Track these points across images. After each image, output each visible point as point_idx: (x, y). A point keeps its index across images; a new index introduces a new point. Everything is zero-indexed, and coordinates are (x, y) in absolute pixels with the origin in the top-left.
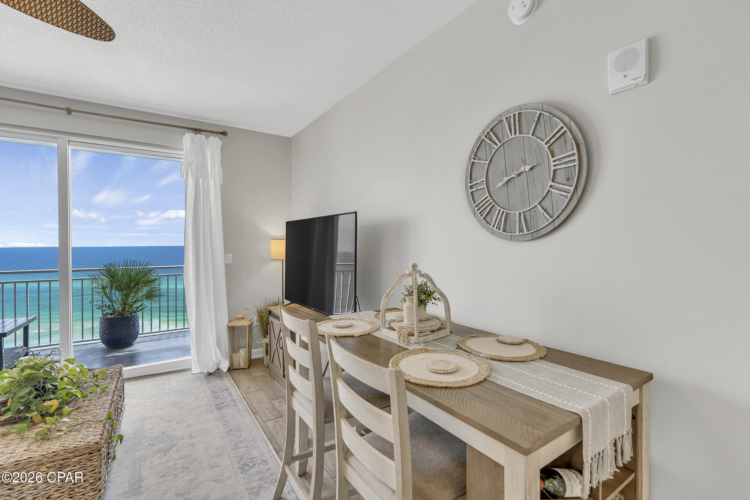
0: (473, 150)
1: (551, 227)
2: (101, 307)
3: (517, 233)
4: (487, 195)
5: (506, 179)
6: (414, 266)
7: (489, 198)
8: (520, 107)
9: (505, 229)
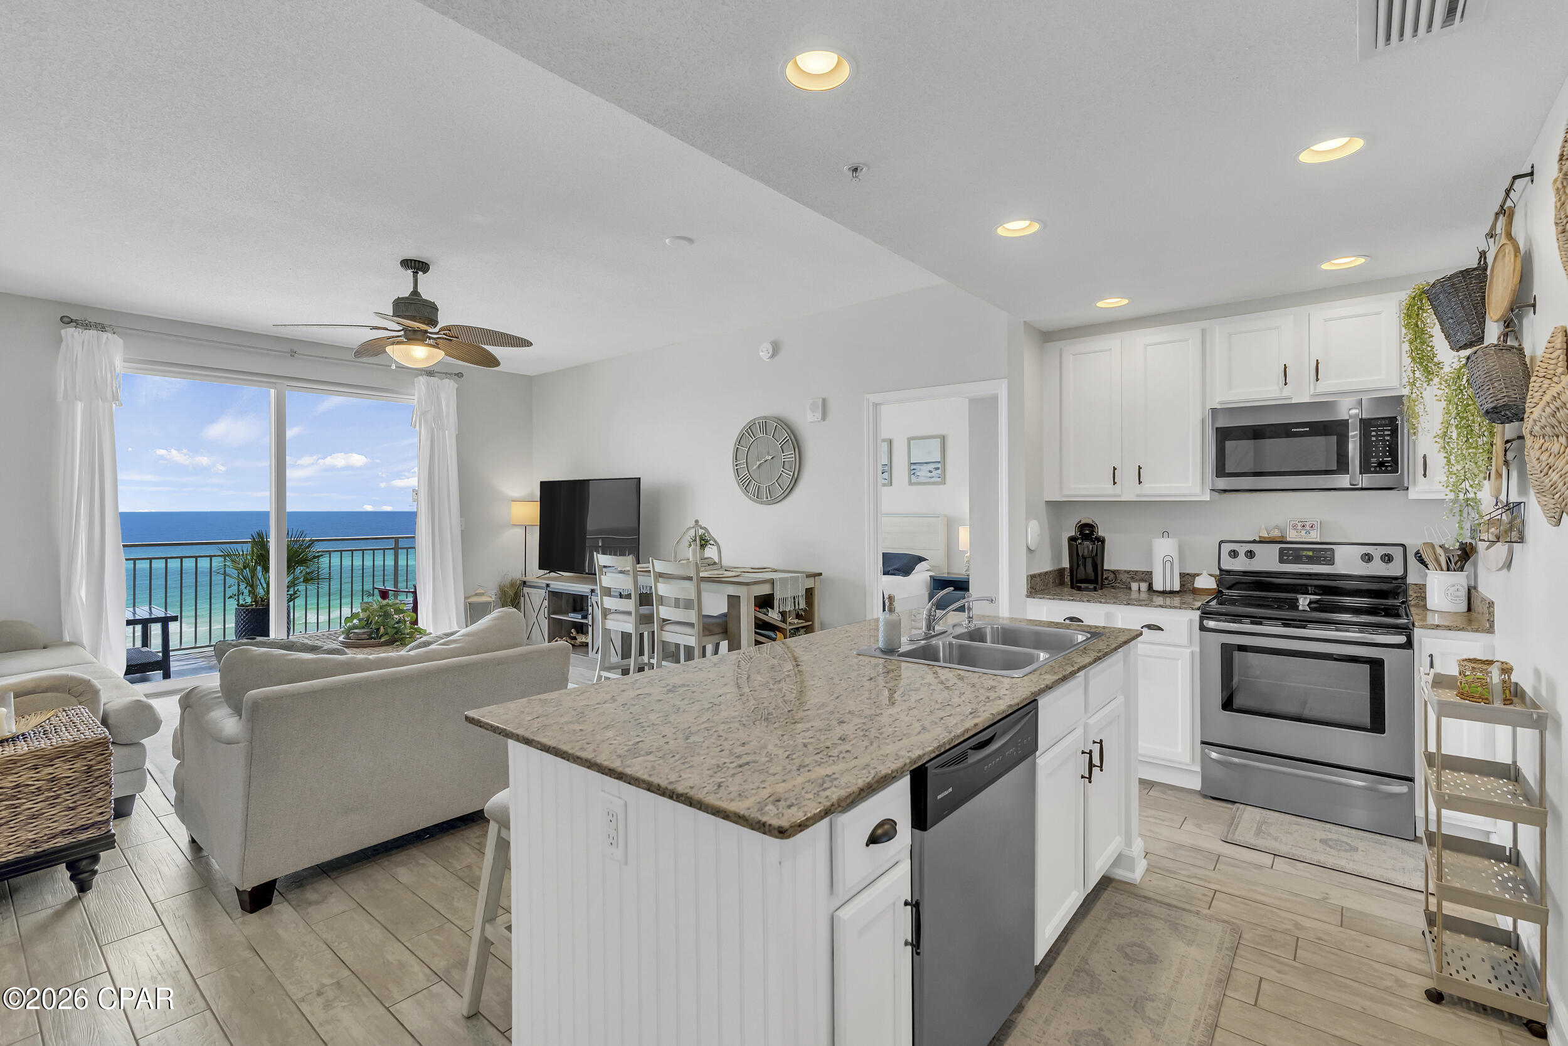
0: (737, 439)
1: (782, 496)
3: (765, 499)
4: (747, 472)
5: (758, 463)
6: (697, 521)
7: (748, 474)
8: (765, 418)
9: (758, 496)
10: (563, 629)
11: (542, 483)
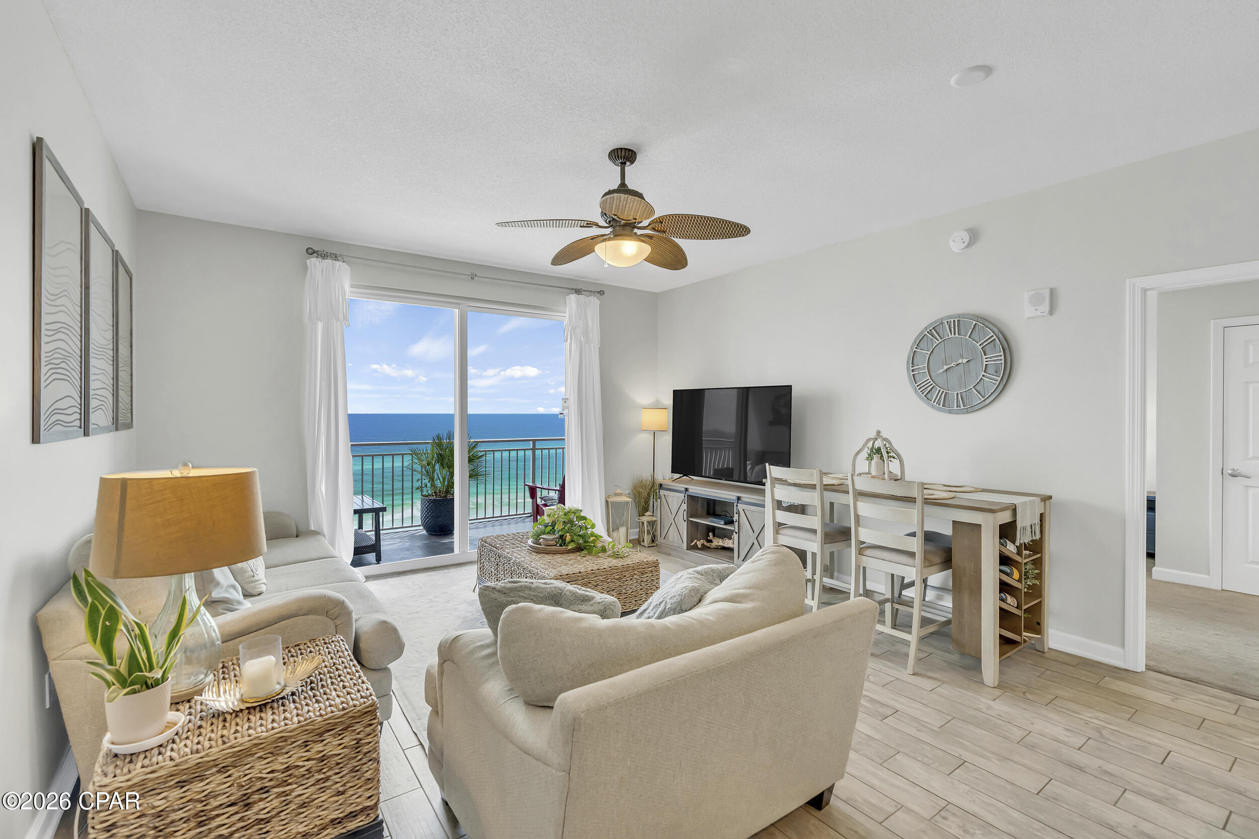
0: (915, 341)
1: (983, 404)
2: (420, 488)
4: (929, 377)
5: (946, 367)
7: (930, 380)
8: (959, 316)
9: (944, 404)
10: (701, 531)
11: (675, 391)
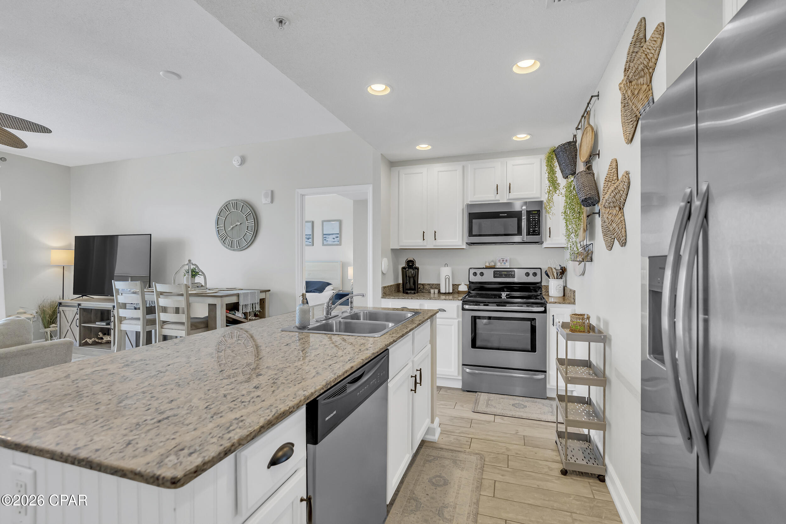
0: (218, 212)
1: (247, 246)
3: (236, 248)
4: (224, 232)
5: (232, 227)
6: (190, 261)
7: (225, 233)
8: (237, 200)
9: (231, 246)
10: (92, 332)
11: (76, 237)
